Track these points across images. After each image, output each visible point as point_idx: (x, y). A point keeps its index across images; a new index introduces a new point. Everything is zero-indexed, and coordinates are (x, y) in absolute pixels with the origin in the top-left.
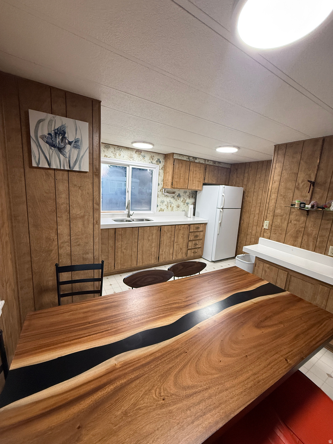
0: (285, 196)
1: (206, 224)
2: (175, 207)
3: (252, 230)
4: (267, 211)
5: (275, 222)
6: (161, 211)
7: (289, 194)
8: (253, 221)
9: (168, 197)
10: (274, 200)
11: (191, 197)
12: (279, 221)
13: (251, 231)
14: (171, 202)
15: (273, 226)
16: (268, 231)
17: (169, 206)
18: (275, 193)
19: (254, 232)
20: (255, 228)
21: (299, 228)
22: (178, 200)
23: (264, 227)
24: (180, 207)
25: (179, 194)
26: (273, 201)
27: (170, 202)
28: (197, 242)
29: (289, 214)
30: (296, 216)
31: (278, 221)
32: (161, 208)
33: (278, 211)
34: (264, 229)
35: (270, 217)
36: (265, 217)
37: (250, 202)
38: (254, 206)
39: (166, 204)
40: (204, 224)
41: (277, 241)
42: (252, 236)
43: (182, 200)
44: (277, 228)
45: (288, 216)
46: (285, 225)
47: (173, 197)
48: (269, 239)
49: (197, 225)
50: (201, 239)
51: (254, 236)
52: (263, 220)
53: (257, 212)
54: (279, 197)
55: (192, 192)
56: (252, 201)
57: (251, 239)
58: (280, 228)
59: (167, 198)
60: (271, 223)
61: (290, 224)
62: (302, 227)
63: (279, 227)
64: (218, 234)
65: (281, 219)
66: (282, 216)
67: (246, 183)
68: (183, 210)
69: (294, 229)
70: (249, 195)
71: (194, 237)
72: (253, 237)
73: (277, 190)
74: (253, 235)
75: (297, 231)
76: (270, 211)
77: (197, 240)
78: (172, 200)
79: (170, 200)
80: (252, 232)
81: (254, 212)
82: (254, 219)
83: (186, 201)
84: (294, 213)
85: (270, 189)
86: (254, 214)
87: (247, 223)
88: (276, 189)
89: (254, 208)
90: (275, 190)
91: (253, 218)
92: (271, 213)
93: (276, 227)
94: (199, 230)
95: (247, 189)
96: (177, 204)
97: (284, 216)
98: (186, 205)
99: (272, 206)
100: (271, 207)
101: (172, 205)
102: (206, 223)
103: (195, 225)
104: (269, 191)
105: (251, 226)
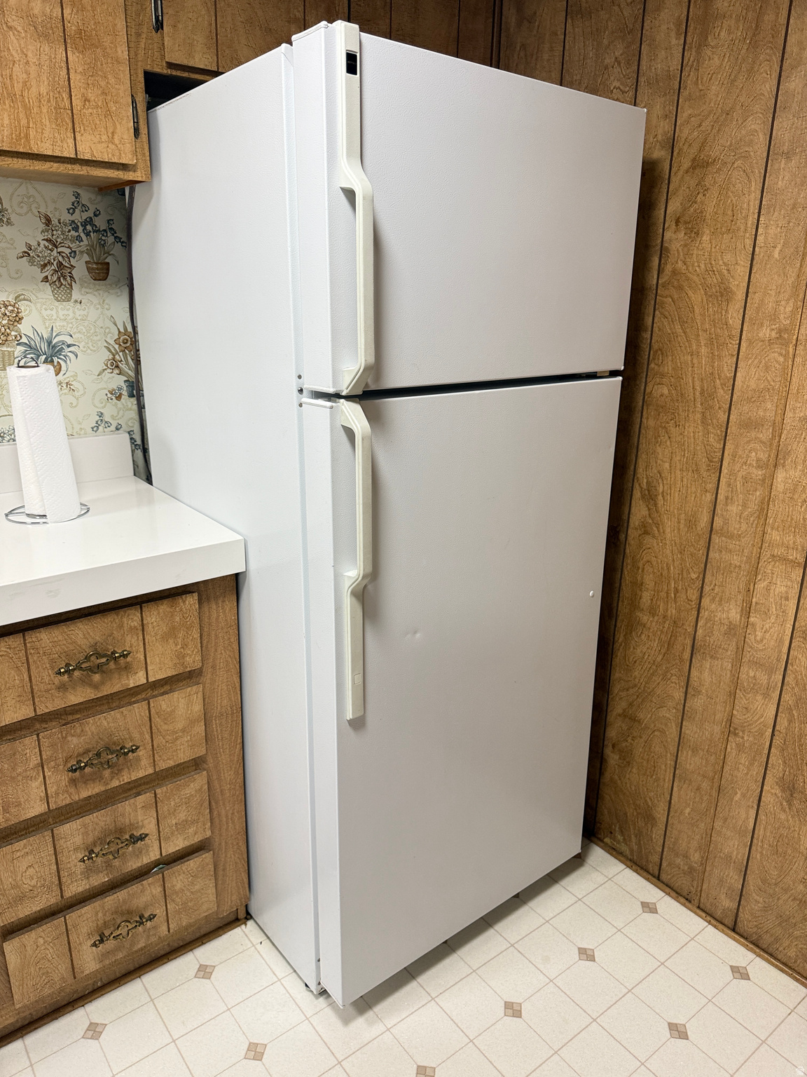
1: (234, 584)
3: (747, 611)
8: (763, 510)
13: (734, 614)
19: (769, 632)
20: (780, 588)
28: (137, 813)
37: (724, 294)
38: (766, 332)
40: (191, 601)
42: (749, 673)
49: (83, 636)
50: (196, 764)
51: (771, 671)
55: (78, 217)
56: (742, 270)
57: (741, 701)
64: (358, 724)
67: (675, 64)
70: (710, 210)
71: (58, 779)
72: (763, 678)
74: (756, 664)
77: (135, 788)
81: (768, 409)
82: (769, 482)
83: (24, 328)
86: (765, 434)
87: (691, 523)
89: (775, 357)
91: (759, 474)
94: (139, 679)
95: (684, 133)
102: (237, 575)
103: (44, 637)
105: (736, 560)
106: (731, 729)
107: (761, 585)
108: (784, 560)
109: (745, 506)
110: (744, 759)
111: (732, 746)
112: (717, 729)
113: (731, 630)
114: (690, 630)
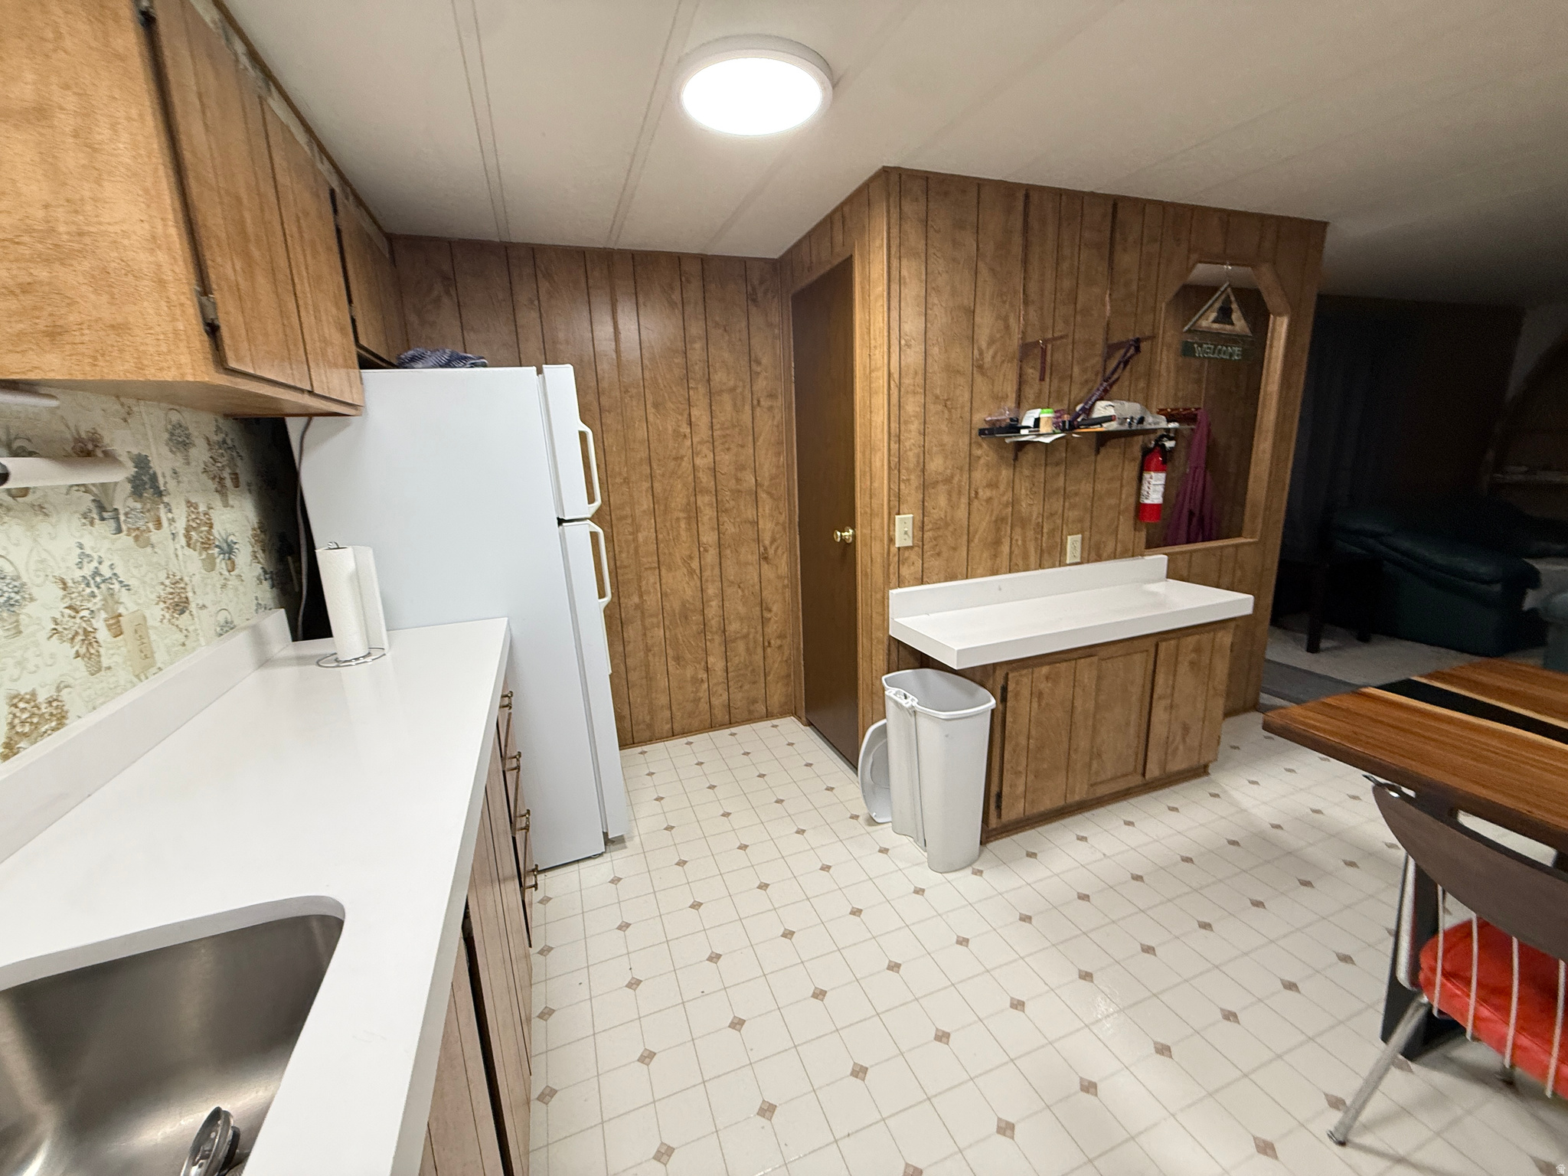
0: (947, 400)
2: (155, 614)
3: (641, 596)
4: (896, 472)
5: (932, 511)
6: (34, 735)
7: (958, 392)
9: (40, 509)
10: (916, 423)
11: (228, 483)
12: (942, 501)
13: (636, 599)
14: (106, 572)
15: (929, 527)
16: (913, 556)
17: (99, 623)
18: (915, 393)
19: (652, 601)
20: (652, 581)
21: (1000, 511)
22: (155, 536)
23: (897, 546)
24: (193, 607)
25: (142, 463)
26: (915, 426)
27: (88, 570)
29: (967, 467)
30: (988, 471)
31: (940, 500)
32: (14, 700)
33: (936, 464)
34: (899, 548)
35: (911, 493)
36: (895, 503)
38: (618, 480)
39: (59, 608)
41: (946, 580)
42: (648, 621)
43: (180, 525)
44: (940, 533)
45: (966, 476)
46: (962, 513)
47: (101, 508)
48: (922, 583)
51: (657, 617)
52: (889, 514)
53: (646, 503)
54: (932, 408)
57: (649, 634)
58: (951, 529)
59: (44, 527)
60: (919, 518)
61: (976, 503)
62: (1006, 506)
63: (947, 525)
65: (950, 494)
66: (948, 480)
68: (221, 618)
69: (987, 518)
72: (655, 620)
73: (920, 380)
74: (651, 616)
75: (996, 521)
76: (907, 469)
78: (100, 540)
79: (84, 557)
80: (643, 601)
81: (628, 511)
82: (635, 540)
83: (214, 531)
84: (982, 461)
85: (896, 376)
86: (629, 521)
88: (916, 373)
89: (625, 489)
90: (914, 378)
91: (631, 537)
92: (912, 477)
93: (938, 528)
96: (162, 576)
97: (956, 479)
98: (221, 564)
99: (911, 450)
100: (910, 454)
101: (128, 605)
104: (892, 382)
105: (630, 576)
106: (648, 649)
107: (644, 583)
108: (650, 568)
109: (628, 552)
110: (657, 659)
111: (650, 658)
112: (642, 653)
113: (637, 607)
114: (618, 616)
